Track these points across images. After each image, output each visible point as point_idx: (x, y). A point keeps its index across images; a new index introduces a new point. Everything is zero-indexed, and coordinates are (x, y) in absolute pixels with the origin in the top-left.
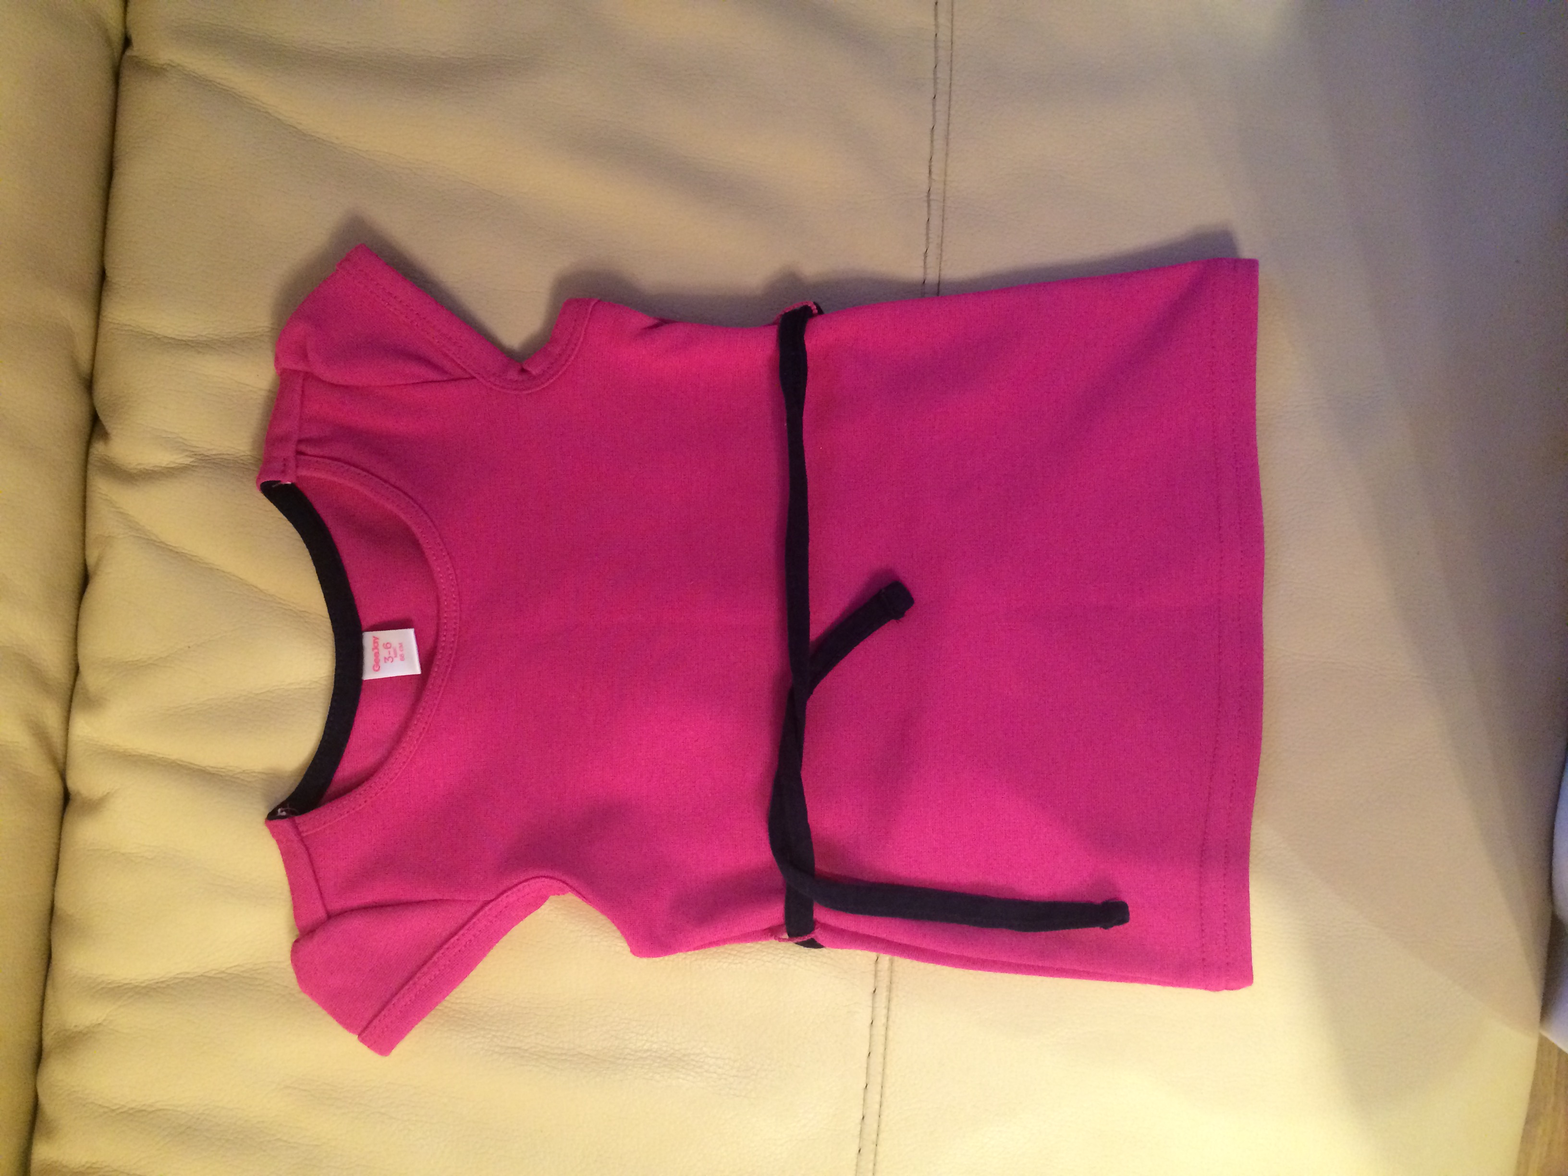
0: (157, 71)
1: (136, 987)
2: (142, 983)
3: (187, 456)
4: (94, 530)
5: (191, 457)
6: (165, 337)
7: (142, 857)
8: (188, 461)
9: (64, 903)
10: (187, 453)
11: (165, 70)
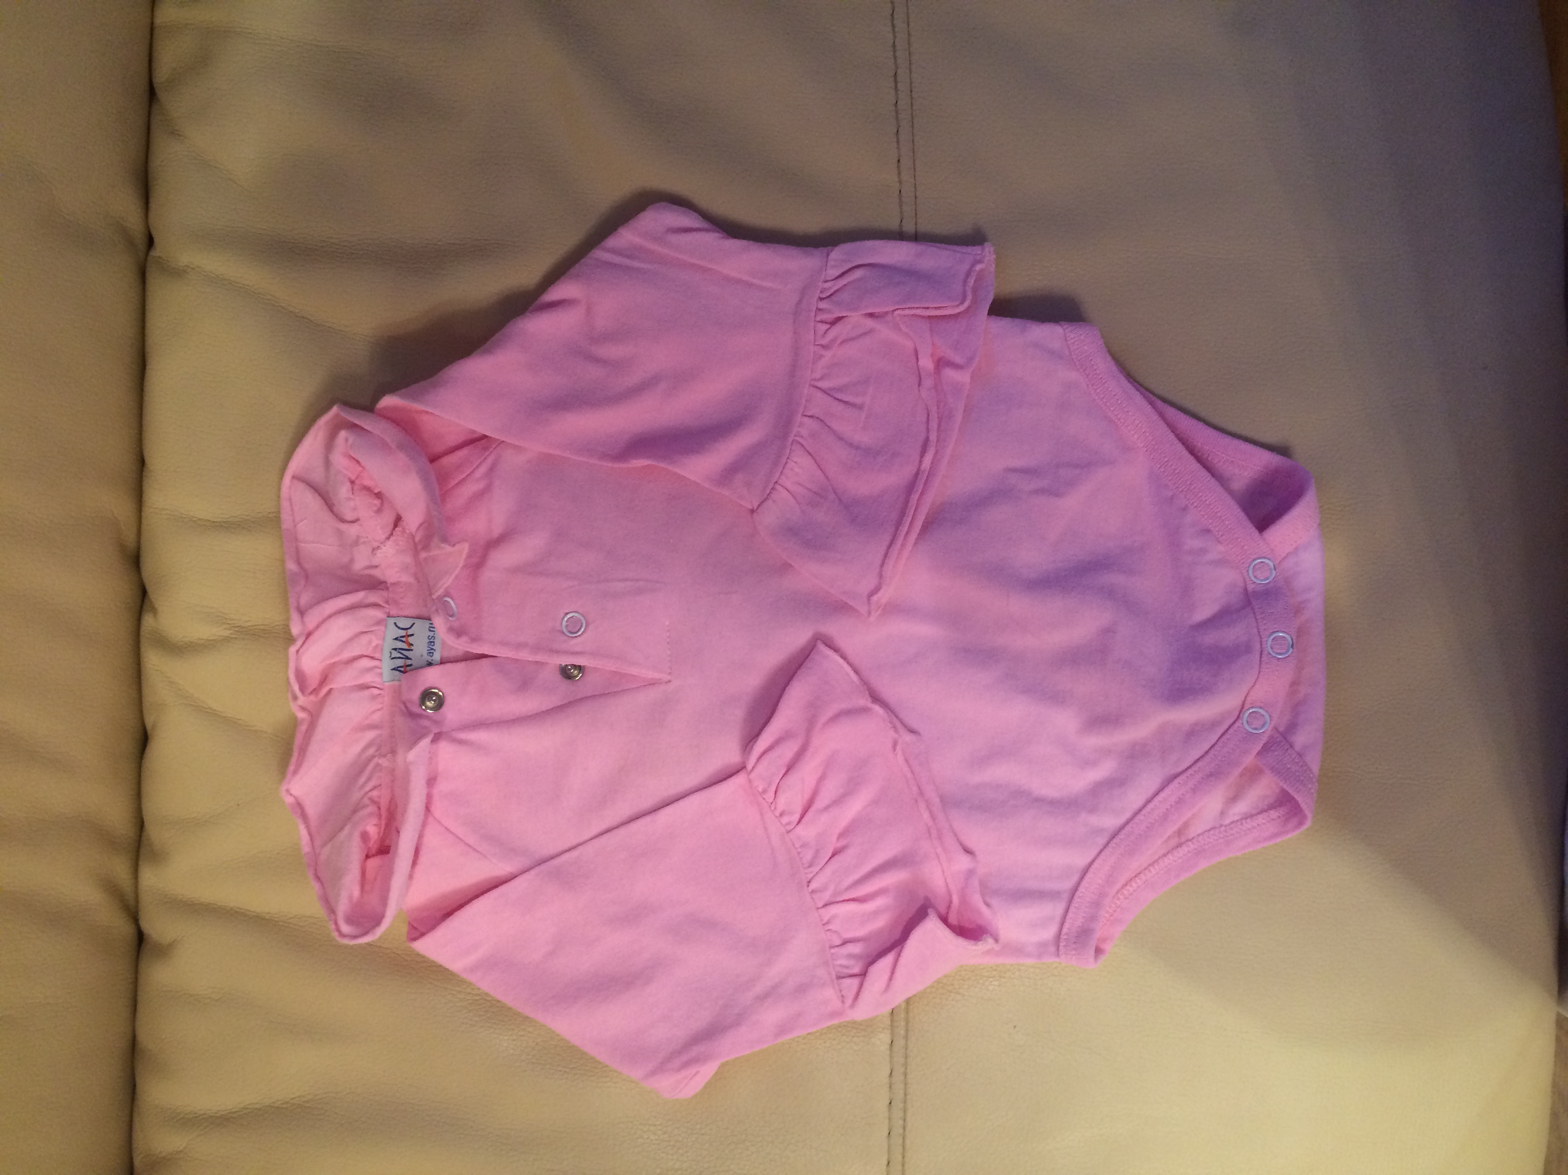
0: (178, 273)
1: (211, 1117)
2: (215, 1113)
3: (225, 629)
4: (149, 698)
5: (230, 629)
6: (200, 519)
7: (209, 998)
8: (227, 633)
9: (143, 1037)
10: (226, 626)
11: (185, 271)
